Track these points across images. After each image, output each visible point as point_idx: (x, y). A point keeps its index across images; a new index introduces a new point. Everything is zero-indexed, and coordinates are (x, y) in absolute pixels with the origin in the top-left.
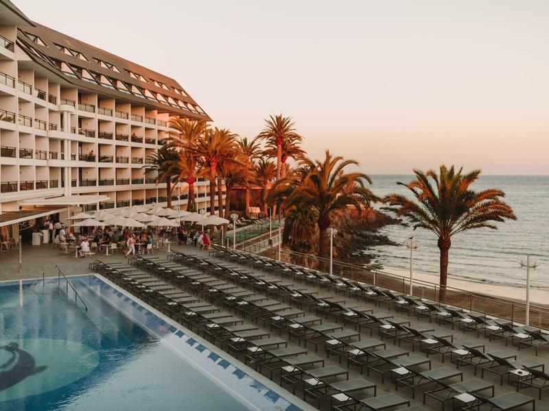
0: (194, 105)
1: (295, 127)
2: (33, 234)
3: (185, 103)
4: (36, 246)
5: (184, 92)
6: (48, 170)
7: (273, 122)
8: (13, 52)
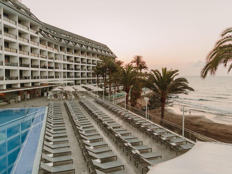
0: (112, 53)
1: (143, 59)
2: (44, 93)
3: (108, 52)
4: (45, 97)
5: (109, 49)
6: (54, 73)
7: (136, 58)
8: (38, 34)
